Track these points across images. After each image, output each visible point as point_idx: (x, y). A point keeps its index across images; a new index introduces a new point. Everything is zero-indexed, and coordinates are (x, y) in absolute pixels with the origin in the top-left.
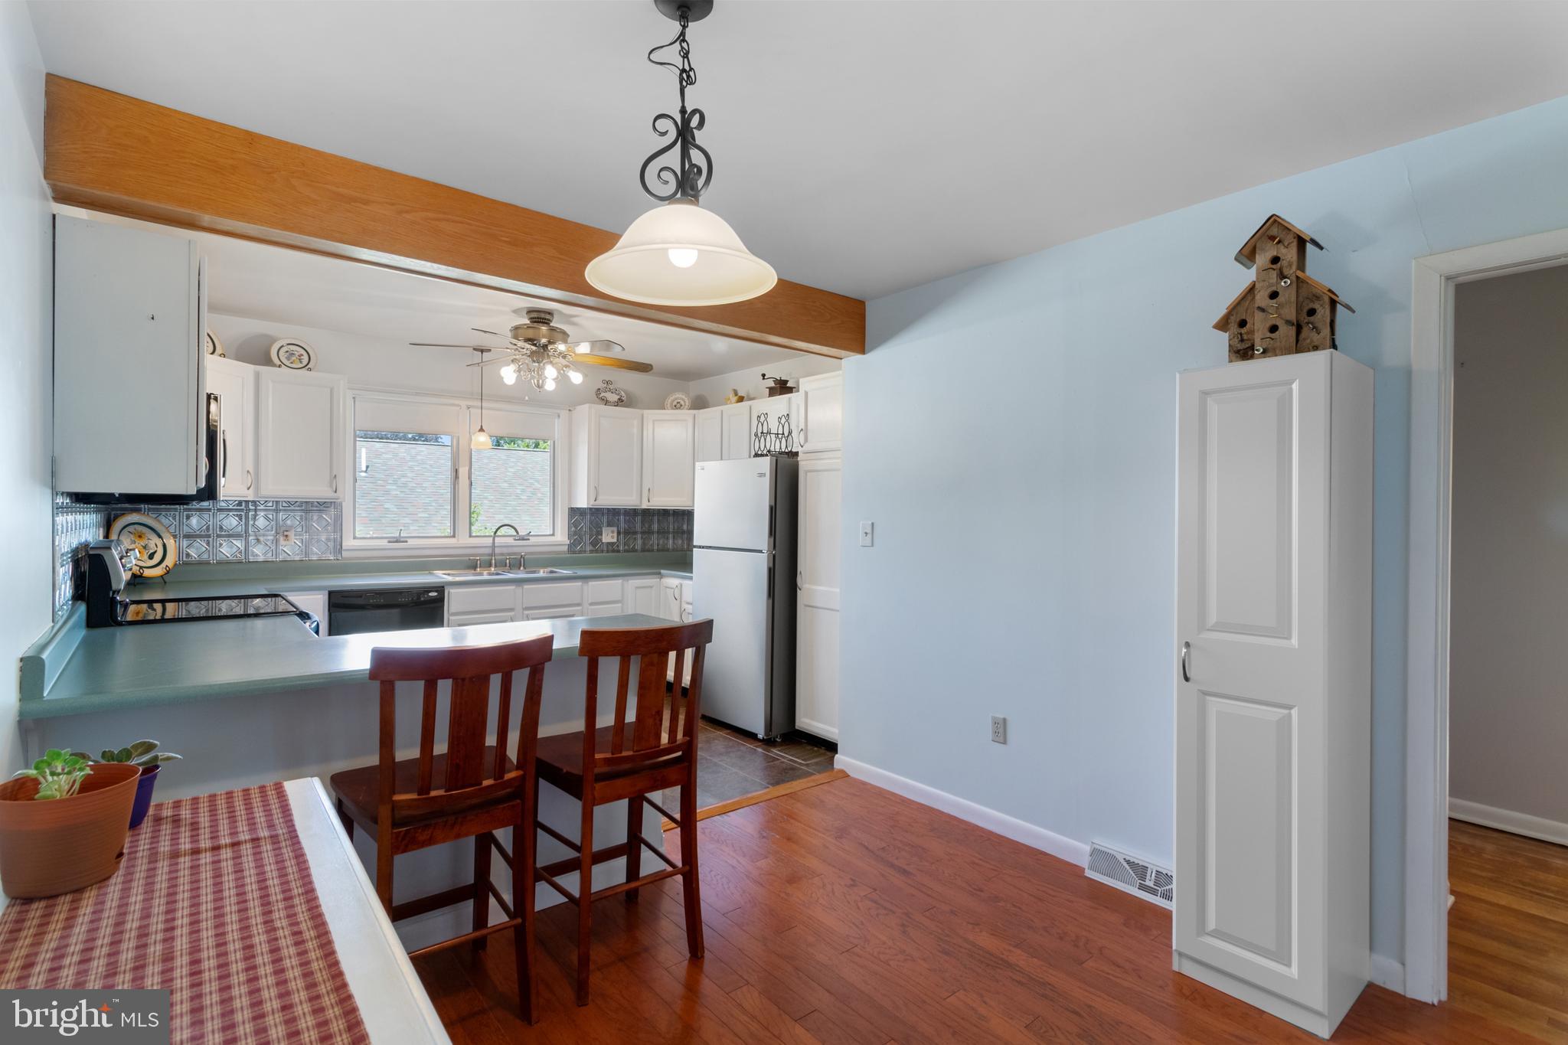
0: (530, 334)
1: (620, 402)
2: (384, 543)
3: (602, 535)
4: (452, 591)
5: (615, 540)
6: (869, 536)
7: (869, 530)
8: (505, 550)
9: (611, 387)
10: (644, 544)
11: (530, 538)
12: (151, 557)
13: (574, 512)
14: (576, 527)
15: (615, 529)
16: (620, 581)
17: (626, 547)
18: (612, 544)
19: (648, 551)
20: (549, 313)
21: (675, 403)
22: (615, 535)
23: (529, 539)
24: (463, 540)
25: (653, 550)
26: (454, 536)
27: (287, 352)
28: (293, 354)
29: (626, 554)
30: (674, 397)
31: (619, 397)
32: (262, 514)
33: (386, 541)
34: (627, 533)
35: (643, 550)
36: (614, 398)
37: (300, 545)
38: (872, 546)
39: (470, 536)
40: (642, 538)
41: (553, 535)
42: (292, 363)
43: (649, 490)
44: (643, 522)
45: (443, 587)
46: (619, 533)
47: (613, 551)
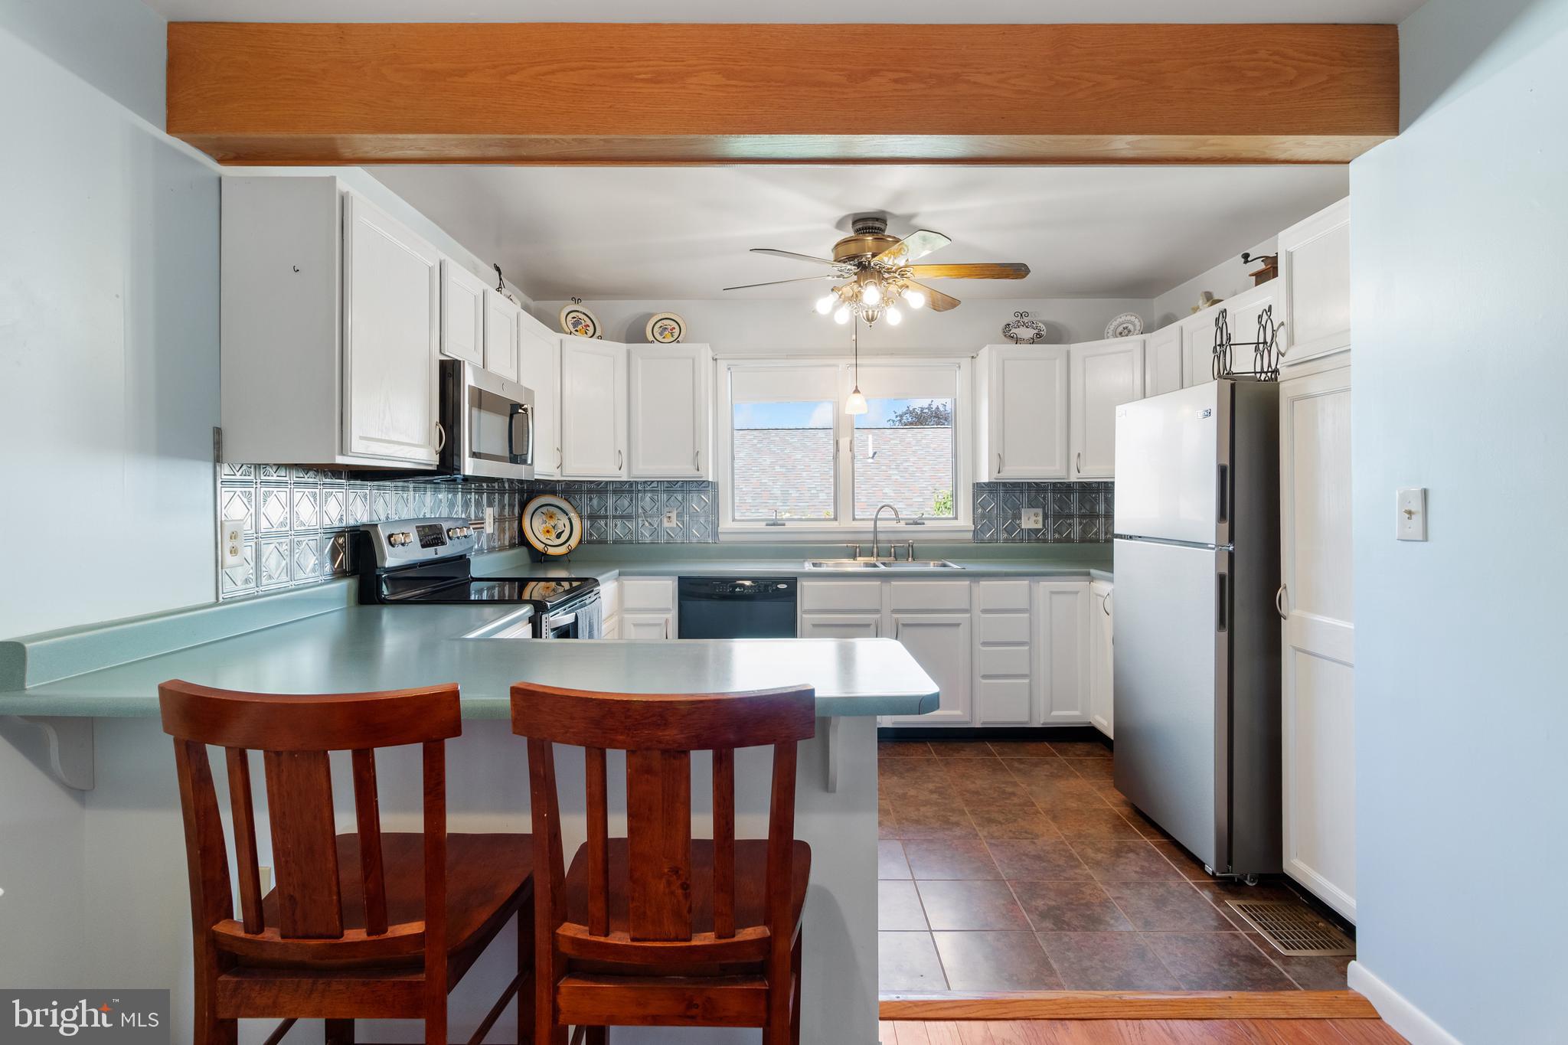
0: (853, 249)
1: (1038, 339)
2: (762, 526)
3: (1020, 518)
4: (805, 583)
5: (1040, 526)
6: (1418, 519)
7: (1416, 506)
8: (892, 537)
9: (1026, 320)
10: (1084, 531)
11: (925, 522)
12: (559, 536)
13: (979, 488)
14: (984, 509)
15: (1040, 511)
16: (1026, 582)
17: (1057, 536)
18: (1037, 531)
19: (1091, 541)
20: (877, 220)
21: (1120, 329)
22: (1040, 519)
23: (923, 524)
24: (845, 523)
25: (1098, 541)
26: (835, 519)
27: (661, 327)
28: (666, 328)
29: (1056, 545)
30: (1119, 320)
31: (1036, 331)
32: (649, 495)
33: (764, 523)
34: (1061, 516)
35: (1083, 540)
36: (1027, 333)
37: (681, 526)
38: (1426, 539)
39: (854, 519)
40: (1080, 523)
41: (956, 518)
42: (664, 338)
43: (1079, 455)
44: (1081, 502)
45: (796, 579)
46: (1045, 517)
47: (1038, 540)
